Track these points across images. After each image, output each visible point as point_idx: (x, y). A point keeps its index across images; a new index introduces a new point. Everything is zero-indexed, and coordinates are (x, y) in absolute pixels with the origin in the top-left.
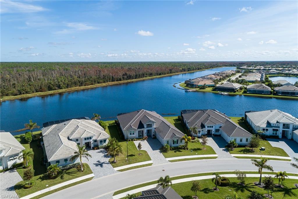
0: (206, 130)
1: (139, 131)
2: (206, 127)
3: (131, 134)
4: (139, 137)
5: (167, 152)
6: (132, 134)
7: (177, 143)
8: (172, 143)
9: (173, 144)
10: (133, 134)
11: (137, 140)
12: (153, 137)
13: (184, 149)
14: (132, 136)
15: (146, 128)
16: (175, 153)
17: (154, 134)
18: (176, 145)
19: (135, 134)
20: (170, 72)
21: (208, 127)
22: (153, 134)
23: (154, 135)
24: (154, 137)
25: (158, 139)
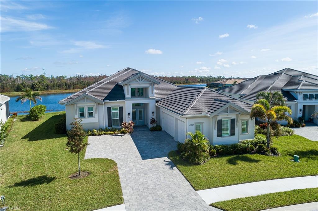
0: (300, 107)
1: (109, 109)
2: (300, 97)
3: (82, 115)
4: (110, 125)
5: (198, 164)
6: (86, 114)
7: (233, 134)
8: (215, 132)
9: (219, 135)
10: (91, 115)
11: (103, 132)
12: (150, 126)
13: (261, 151)
14: (86, 120)
15: (128, 98)
16: (231, 167)
17: (155, 117)
18: (227, 139)
19: (96, 115)
20: (186, 81)
21: (305, 97)
22: (150, 116)
23: (153, 121)
24: (155, 125)
25: (165, 132)
